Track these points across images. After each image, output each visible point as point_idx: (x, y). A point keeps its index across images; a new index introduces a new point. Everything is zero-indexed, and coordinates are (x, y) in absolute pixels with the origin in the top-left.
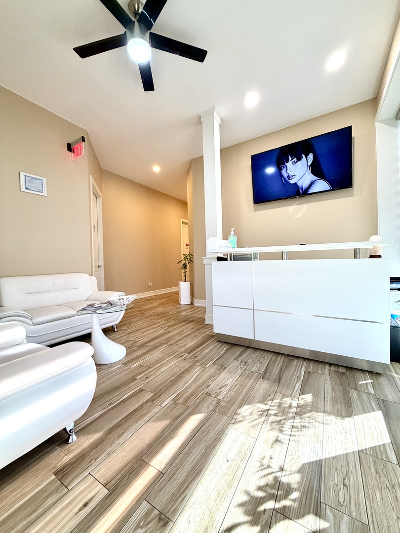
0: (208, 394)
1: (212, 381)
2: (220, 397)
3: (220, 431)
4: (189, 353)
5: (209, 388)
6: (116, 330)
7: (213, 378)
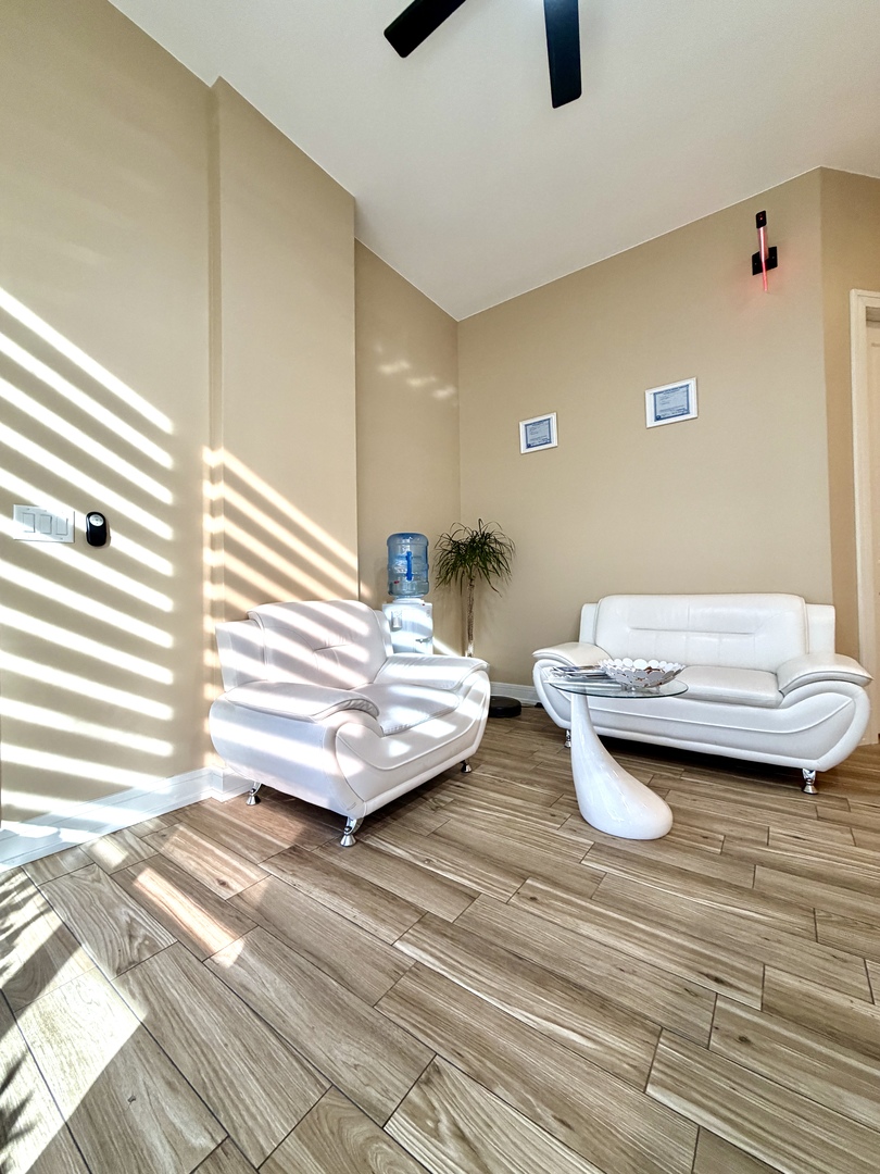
0: (427, 1076)
1: (525, 1102)
2: (399, 1127)
3: (237, 1094)
4: (767, 1009)
5: (466, 1082)
6: (810, 789)
7: (548, 1116)
